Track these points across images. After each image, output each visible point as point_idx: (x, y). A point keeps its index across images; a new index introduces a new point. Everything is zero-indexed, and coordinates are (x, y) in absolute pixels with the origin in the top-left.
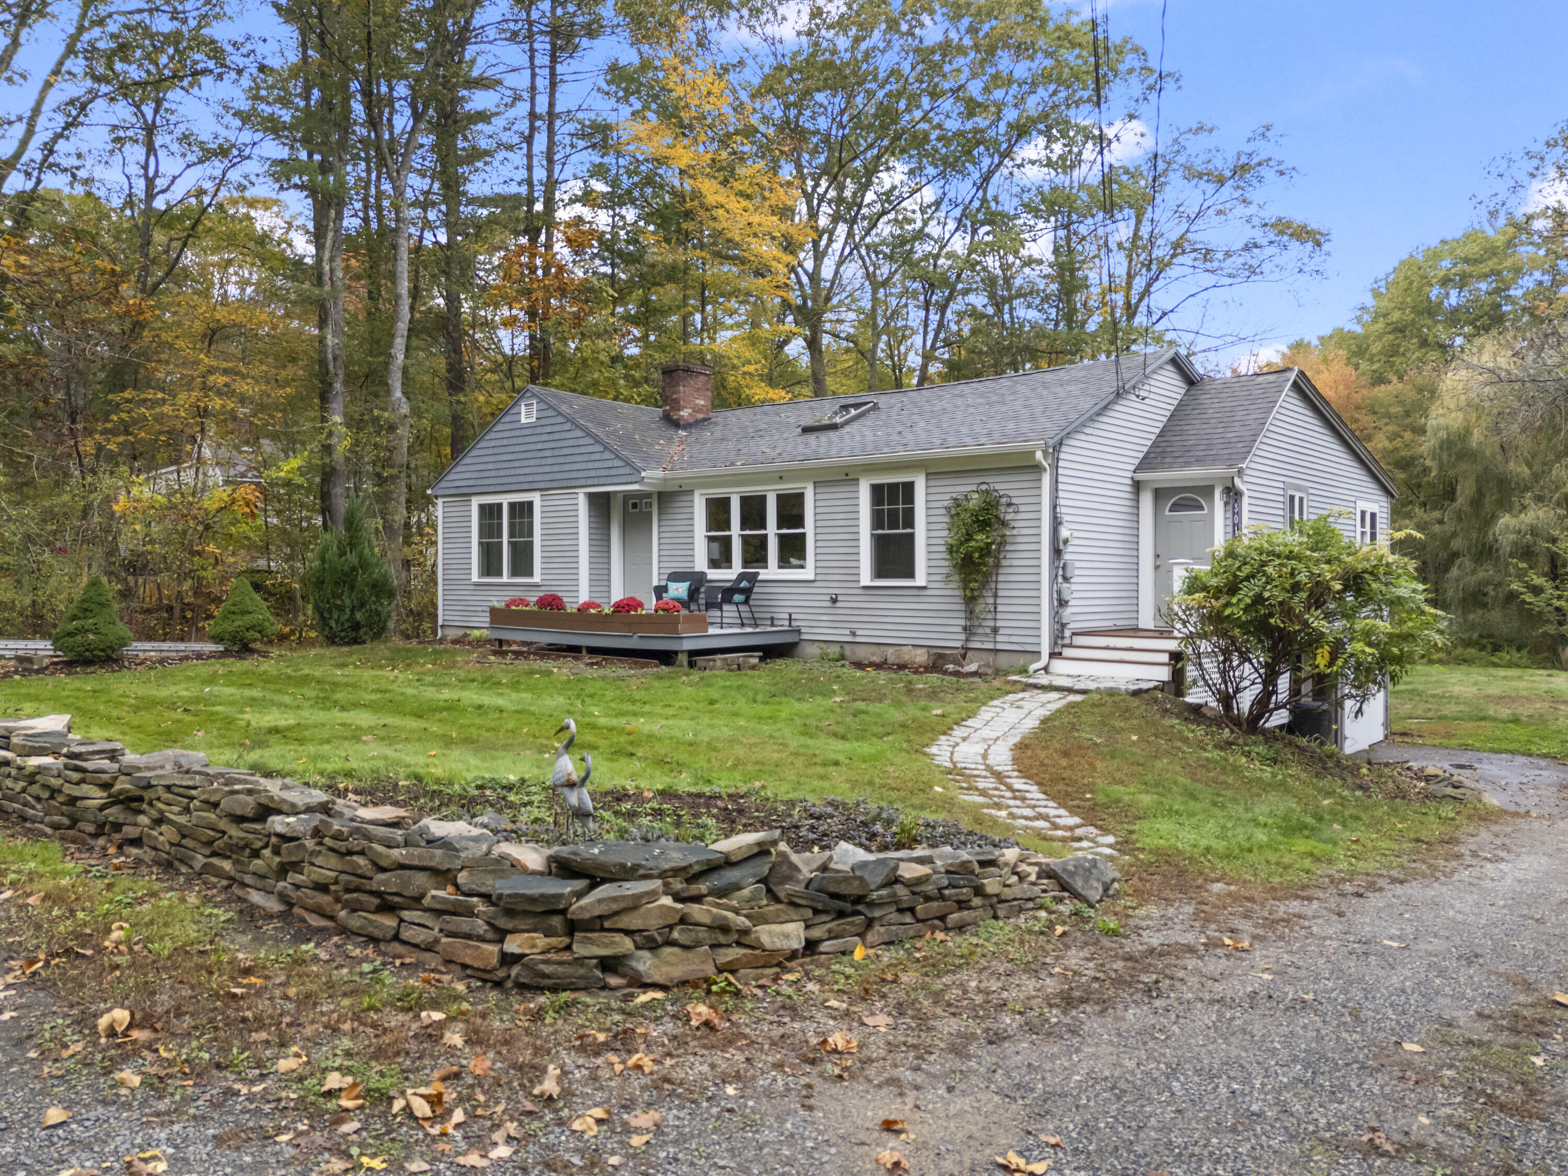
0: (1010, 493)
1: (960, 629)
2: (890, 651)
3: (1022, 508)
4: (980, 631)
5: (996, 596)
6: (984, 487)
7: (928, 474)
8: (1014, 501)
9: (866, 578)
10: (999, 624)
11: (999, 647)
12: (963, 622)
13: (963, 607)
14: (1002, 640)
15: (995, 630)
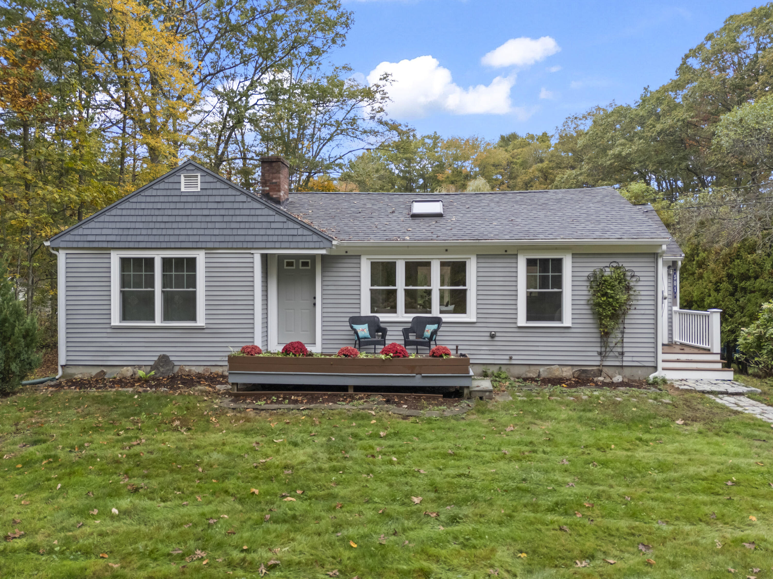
0: (634, 269)
1: (596, 354)
2: (542, 369)
3: (642, 279)
4: (611, 354)
5: (623, 333)
6: (615, 265)
7: (573, 254)
8: (636, 274)
9: (522, 321)
10: (625, 350)
11: (625, 364)
12: (599, 349)
13: (599, 340)
14: (627, 360)
15: (622, 354)
